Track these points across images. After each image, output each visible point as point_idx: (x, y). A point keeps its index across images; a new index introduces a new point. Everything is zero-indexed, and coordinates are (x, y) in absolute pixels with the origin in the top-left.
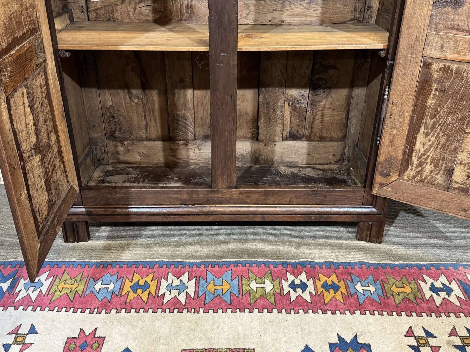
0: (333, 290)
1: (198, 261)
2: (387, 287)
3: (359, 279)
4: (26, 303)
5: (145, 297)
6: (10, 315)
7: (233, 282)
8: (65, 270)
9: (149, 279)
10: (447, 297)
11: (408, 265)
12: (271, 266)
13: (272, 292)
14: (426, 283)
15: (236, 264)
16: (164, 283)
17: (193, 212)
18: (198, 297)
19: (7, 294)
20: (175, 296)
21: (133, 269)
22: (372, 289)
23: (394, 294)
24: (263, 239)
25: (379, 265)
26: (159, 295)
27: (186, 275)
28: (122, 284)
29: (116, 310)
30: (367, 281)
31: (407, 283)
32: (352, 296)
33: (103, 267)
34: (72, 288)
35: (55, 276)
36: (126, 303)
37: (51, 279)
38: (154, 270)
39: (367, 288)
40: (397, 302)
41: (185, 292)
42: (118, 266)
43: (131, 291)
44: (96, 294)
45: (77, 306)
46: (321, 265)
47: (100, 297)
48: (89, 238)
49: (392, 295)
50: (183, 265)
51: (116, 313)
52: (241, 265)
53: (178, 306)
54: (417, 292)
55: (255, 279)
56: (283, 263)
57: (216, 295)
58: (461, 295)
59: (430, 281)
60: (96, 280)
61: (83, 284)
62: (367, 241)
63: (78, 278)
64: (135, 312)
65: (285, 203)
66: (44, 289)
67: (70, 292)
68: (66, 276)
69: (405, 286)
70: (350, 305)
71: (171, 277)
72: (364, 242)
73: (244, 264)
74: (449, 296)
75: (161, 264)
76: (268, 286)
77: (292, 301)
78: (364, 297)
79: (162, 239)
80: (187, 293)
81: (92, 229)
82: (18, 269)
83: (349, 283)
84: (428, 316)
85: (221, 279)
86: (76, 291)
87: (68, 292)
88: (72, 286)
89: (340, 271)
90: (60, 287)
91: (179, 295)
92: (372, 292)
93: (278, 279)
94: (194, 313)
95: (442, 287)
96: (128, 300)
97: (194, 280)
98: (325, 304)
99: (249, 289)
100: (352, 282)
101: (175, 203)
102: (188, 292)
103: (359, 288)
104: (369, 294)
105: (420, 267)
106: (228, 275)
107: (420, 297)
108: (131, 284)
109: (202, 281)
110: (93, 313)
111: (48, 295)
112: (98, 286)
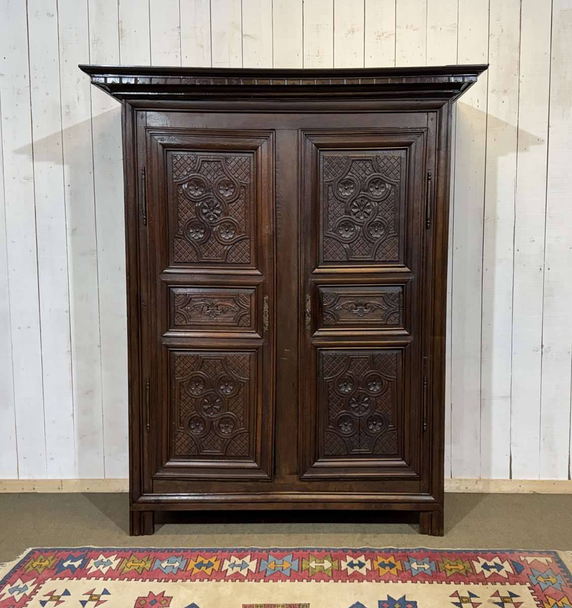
0: (388, 567)
1: (260, 548)
2: (441, 565)
3: (415, 560)
4: (98, 575)
5: (209, 571)
6: (84, 583)
7: (293, 562)
8: (132, 554)
9: (212, 560)
10: (497, 572)
11: (464, 551)
12: (332, 551)
13: (330, 569)
14: (479, 562)
15: (298, 550)
16: (226, 563)
17: (257, 499)
18: (259, 572)
19: (79, 569)
20: (238, 572)
21: (197, 553)
22: (426, 566)
23: (447, 570)
24: (327, 533)
25: (437, 550)
26: (222, 570)
27: (249, 557)
28: (186, 563)
29: (181, 580)
30: (423, 561)
31: (461, 562)
32: (406, 571)
33: (168, 552)
34: (139, 566)
35: (123, 558)
36: (191, 575)
37: (119, 560)
38: (217, 554)
39: (422, 566)
40: (448, 575)
41: (247, 569)
42: (182, 551)
43: (195, 568)
44: (163, 570)
45: (145, 577)
46: (380, 551)
47: (167, 571)
48: (153, 532)
49: (445, 570)
50: (246, 551)
51: (182, 581)
52: (302, 550)
53: (239, 577)
54: (470, 568)
55: (315, 560)
56: (343, 550)
57: (276, 570)
58: (510, 570)
59: (483, 561)
60: (162, 560)
61: (150, 563)
62: (430, 533)
63: (145, 559)
64: (200, 581)
65: (345, 490)
66: (114, 566)
67: (139, 568)
68: (133, 558)
69: (459, 564)
70: (403, 577)
71: (233, 559)
72: (427, 536)
73: (304, 550)
74: (498, 571)
75: (223, 551)
76: (327, 564)
77: (349, 574)
78: (417, 572)
79: (225, 533)
80: (248, 569)
81: (156, 526)
82: (87, 553)
83: (405, 563)
84: (475, 584)
85: (281, 561)
86: (144, 568)
87: (136, 568)
88: (139, 564)
89: (398, 554)
90: (129, 565)
91: (241, 570)
92: (426, 569)
93: (337, 560)
94: (255, 581)
95: (494, 565)
96: (193, 573)
97: (256, 561)
98: (379, 576)
99: (308, 567)
100: (409, 561)
101: (240, 490)
102: (250, 568)
103: (414, 566)
104: (423, 570)
105: (476, 552)
106: (290, 557)
107: (471, 571)
108: (195, 563)
109: (263, 562)
110: (161, 581)
111: (118, 570)
112: (164, 564)
